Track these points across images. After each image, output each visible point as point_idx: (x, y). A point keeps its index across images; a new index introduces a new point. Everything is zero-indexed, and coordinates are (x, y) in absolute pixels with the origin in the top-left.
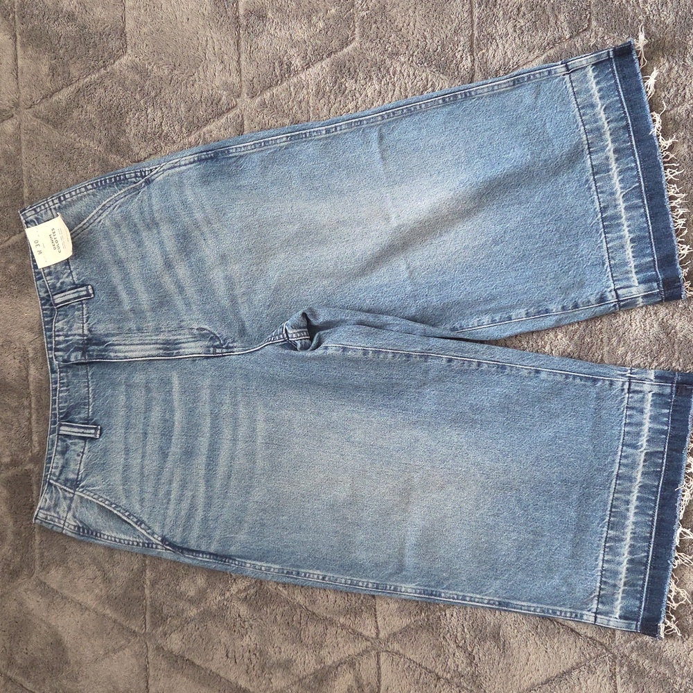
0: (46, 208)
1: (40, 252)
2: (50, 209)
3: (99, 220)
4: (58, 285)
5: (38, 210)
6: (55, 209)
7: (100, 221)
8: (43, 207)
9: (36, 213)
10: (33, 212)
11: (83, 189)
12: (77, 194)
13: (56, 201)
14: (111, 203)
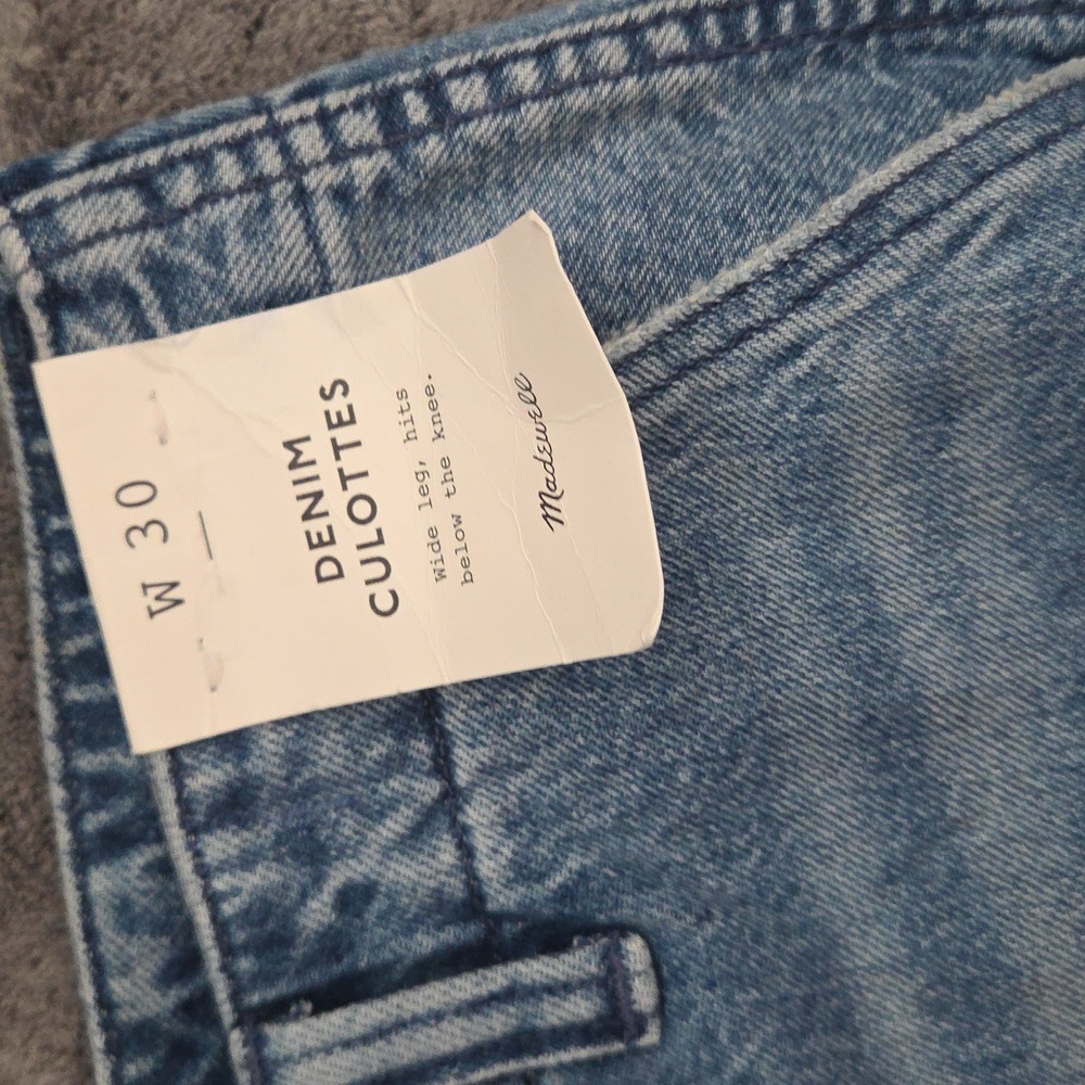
0: (260, 183)
1: (166, 597)
2: (302, 197)
3: (786, 332)
4: (317, 913)
5: (184, 187)
6: (342, 195)
7: (795, 350)
8: (228, 170)
9: (161, 215)
10: (130, 205)
11: (611, 53)
12: (552, 88)
13: (359, 127)
14: (934, 190)
